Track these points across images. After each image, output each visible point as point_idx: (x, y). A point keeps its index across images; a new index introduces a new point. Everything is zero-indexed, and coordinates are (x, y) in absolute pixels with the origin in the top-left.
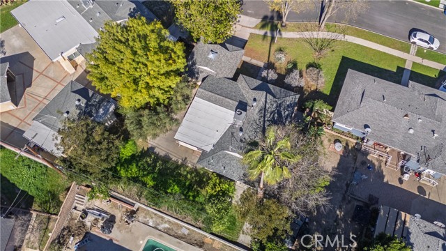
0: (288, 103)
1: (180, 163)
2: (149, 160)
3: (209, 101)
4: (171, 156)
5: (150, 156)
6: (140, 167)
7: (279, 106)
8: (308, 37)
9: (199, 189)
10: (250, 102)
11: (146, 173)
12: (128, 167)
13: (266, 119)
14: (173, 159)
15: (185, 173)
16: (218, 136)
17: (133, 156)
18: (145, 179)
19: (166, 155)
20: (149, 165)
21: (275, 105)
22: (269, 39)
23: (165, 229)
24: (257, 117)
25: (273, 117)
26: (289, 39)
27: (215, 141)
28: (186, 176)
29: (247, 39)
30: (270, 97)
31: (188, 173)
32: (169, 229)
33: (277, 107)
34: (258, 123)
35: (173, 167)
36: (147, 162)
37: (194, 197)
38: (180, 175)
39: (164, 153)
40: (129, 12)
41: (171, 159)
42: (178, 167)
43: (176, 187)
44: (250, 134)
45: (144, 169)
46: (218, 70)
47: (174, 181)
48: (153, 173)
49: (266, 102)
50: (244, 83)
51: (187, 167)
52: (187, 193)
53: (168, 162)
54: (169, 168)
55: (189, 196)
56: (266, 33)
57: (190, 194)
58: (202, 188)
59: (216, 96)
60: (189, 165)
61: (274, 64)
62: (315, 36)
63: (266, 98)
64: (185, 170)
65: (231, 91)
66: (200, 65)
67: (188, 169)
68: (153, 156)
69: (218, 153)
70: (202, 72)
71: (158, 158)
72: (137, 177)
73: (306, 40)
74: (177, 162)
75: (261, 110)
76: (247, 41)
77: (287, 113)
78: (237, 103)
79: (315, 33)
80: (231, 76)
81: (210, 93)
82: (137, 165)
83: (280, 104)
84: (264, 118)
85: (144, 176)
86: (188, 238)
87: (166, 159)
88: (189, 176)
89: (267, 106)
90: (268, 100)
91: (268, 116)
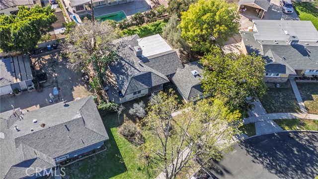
0: (125, 83)
10: (143, 64)
13: (126, 64)
18: (154, 27)
21: (130, 73)
24: (131, 59)
25: (124, 69)
30: (137, 73)
33: (128, 75)
34: (128, 58)
40: (269, 57)
44: (126, 51)
49: (136, 69)
63: (137, 70)
65: (160, 65)
72: (157, 27)
77: (120, 79)
78: (149, 59)
83: (128, 77)
84: (128, 63)
89: (133, 69)
90: (136, 70)
91: (127, 66)
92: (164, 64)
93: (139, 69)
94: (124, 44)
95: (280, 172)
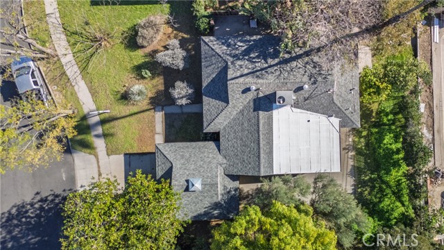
0: (225, 48)
1: (353, 153)
2: (366, 192)
3: (271, 152)
4: (350, 168)
5: (361, 193)
6: (380, 198)
7: (236, 57)
8: (76, 68)
9: (374, 114)
10: (251, 96)
11: (384, 187)
12: (387, 212)
13: (267, 65)
14: (352, 163)
15: (362, 140)
16: (315, 117)
17: (371, 214)
18: (392, 183)
19: (351, 174)
20: (373, 188)
21: (239, 63)
22: (107, 126)
23: (429, 131)
24: (271, 77)
25: (258, 57)
26: (94, 93)
27: (323, 118)
28: (365, 137)
29: (122, 157)
30: (231, 74)
31: (361, 137)
32: (427, 126)
33: (239, 59)
34: (278, 73)
35: (362, 159)
36: (369, 194)
37: (387, 115)
38: (367, 145)
39: (349, 178)
41: (353, 166)
42: (359, 152)
43: (385, 142)
44: (299, 76)
45: (381, 190)
46: (213, 166)
47: (380, 147)
48: (380, 177)
49: (242, 76)
50: (220, 120)
51: (354, 141)
52: (385, 124)
53: (358, 168)
54: (366, 162)
55: (388, 120)
56: (97, 136)
57: (385, 120)
58: (372, 111)
59: (261, 145)
60: (350, 140)
61: (151, 98)
62: (70, 57)
64: (359, 142)
65: (243, 130)
66: (217, 194)
67: (357, 139)
68: (359, 190)
69: (339, 105)
70: (225, 187)
71: (359, 183)
72: (394, 193)
73: (84, 69)
74: (353, 158)
75: (257, 77)
76: (125, 154)
77: (239, 44)
78: (261, 112)
79: (64, 61)
80: (212, 145)
81: (262, 155)
82: (380, 202)
83: (234, 57)
84: (266, 68)
85: (389, 186)
86: (427, 100)
87: (357, 172)
88: (364, 133)
89: (246, 71)
90: (238, 74)
91: (260, 64)
92: (242, 139)
93: (237, 81)
94: (320, 79)
95: (9, 220)
